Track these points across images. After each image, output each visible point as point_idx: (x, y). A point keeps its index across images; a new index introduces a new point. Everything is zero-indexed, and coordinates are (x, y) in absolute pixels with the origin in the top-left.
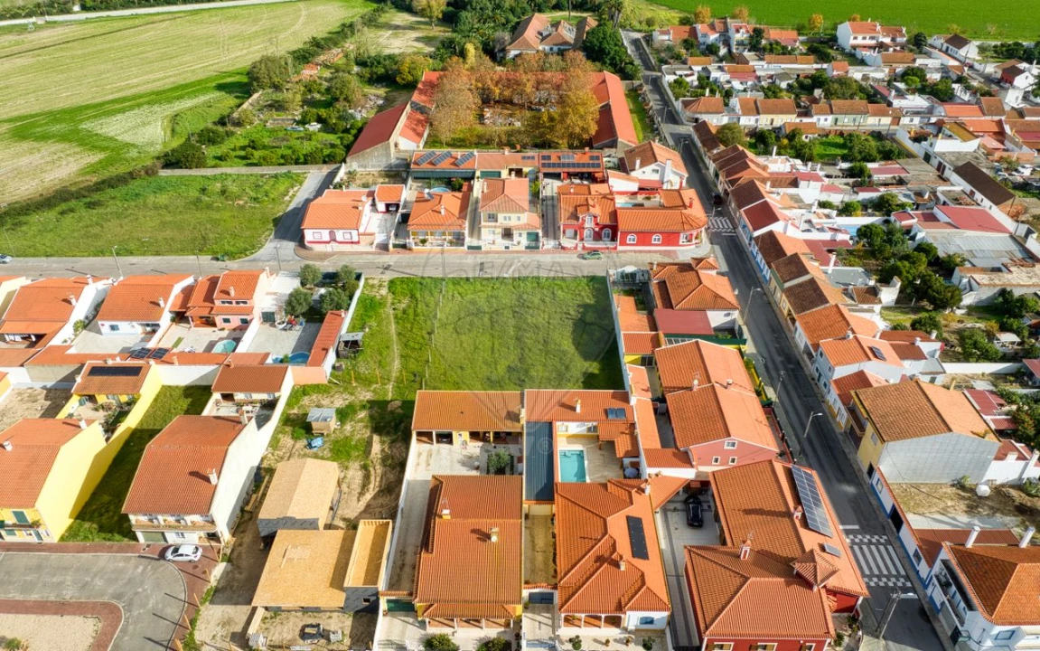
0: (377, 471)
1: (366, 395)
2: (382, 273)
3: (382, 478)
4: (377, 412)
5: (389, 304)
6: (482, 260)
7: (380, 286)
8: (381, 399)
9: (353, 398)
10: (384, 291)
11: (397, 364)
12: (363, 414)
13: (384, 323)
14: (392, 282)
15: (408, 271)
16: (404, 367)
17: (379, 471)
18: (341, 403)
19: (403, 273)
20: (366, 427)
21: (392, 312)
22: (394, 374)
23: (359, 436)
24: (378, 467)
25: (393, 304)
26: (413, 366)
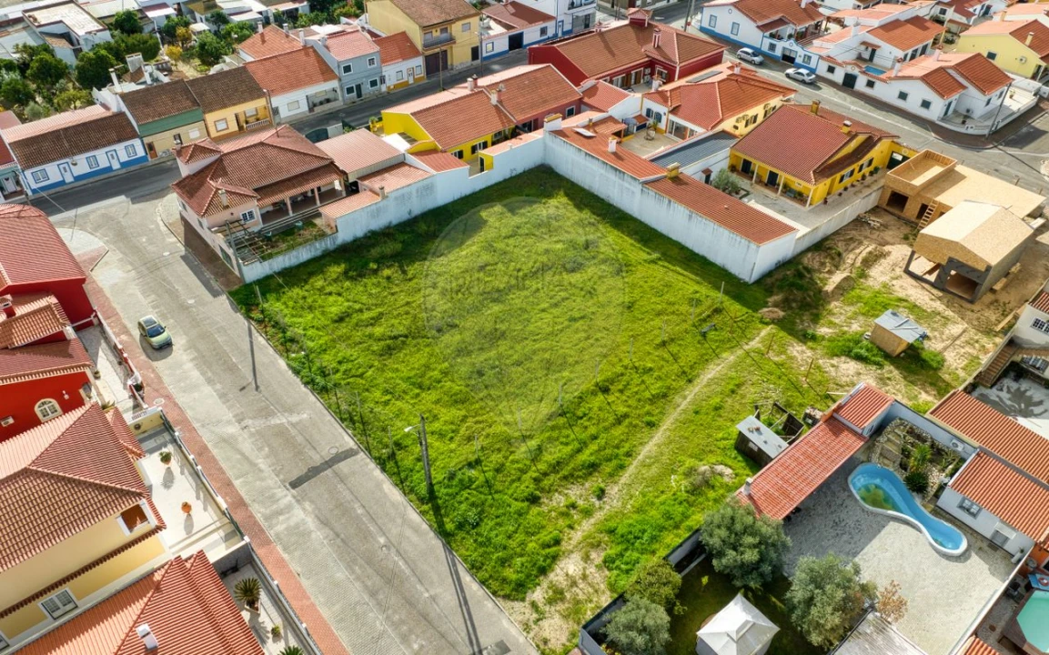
0: (855, 257)
1: (799, 351)
2: (504, 649)
3: (853, 249)
4: (802, 321)
5: (599, 516)
6: (286, 497)
7: (557, 595)
8: (782, 334)
9: (821, 361)
10: (568, 567)
11: (712, 371)
12: (823, 330)
13: (654, 470)
14: (518, 590)
15: (448, 597)
16: (704, 361)
17: (852, 256)
18: (843, 366)
19: (464, 602)
20: (831, 313)
21: (613, 490)
22: (730, 357)
23: (848, 309)
24: (850, 261)
25: (587, 513)
26: (689, 354)
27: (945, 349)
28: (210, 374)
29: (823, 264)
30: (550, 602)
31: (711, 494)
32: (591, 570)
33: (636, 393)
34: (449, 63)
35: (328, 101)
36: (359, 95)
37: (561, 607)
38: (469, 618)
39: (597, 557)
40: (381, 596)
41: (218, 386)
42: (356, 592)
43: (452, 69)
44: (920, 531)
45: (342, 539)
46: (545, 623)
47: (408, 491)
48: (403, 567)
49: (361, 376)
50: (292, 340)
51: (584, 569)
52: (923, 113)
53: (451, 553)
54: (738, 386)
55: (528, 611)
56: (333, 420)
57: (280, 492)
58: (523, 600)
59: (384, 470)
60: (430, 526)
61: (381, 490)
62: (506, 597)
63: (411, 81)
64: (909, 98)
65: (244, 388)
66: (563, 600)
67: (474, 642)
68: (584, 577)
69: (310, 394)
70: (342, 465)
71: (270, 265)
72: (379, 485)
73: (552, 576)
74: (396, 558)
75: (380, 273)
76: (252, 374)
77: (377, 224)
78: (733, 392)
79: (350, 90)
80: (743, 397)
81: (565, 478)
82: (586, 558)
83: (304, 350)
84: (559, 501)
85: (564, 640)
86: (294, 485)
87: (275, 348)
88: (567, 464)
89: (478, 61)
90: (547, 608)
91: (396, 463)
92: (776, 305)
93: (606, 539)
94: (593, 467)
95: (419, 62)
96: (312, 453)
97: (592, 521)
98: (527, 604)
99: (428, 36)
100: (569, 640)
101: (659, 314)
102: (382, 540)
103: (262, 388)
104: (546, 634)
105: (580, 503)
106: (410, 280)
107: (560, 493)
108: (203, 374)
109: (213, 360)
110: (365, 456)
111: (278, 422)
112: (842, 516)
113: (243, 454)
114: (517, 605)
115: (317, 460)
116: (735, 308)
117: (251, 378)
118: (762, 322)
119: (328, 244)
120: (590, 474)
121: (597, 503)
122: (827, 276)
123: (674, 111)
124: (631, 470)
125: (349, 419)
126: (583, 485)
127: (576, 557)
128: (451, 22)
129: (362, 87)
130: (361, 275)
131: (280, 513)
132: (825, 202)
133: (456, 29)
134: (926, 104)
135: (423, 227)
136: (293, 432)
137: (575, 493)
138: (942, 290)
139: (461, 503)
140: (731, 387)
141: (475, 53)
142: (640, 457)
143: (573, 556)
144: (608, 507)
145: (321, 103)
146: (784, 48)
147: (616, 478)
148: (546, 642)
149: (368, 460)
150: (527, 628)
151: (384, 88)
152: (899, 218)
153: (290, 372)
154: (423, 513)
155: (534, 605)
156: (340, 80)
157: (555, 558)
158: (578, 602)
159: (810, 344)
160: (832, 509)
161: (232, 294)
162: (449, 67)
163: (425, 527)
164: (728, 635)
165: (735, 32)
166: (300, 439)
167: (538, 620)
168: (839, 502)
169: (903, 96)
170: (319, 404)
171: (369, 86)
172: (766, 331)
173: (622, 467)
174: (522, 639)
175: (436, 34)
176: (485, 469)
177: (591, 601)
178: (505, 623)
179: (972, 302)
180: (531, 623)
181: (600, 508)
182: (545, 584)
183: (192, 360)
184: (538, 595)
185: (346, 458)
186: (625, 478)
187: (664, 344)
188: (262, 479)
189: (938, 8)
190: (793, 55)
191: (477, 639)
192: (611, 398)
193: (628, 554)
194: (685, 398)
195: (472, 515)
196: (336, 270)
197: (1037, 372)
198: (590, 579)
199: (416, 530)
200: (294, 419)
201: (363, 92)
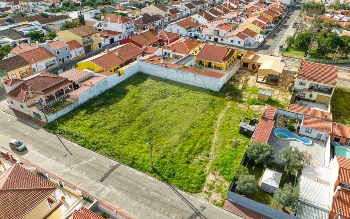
1: (241, 106)
2: (204, 208)
4: (238, 98)
5: (211, 162)
6: (101, 185)
7: (211, 187)
8: (234, 102)
9: (249, 107)
10: (210, 178)
11: (221, 116)
12: (245, 99)
13: (220, 145)
14: (198, 189)
15: (177, 199)
16: (217, 113)
17: (241, 80)
18: (255, 107)
19: (183, 198)
20: (244, 95)
21: (211, 154)
22: (224, 111)
23: (248, 93)
24: (241, 82)
25: (207, 162)
26: (212, 113)
27: (277, 97)
28: (48, 155)
29: (235, 83)
30: (210, 189)
31: (240, 147)
32: (217, 177)
33: (203, 126)
34: (92, 49)
35: (52, 65)
36: (63, 62)
37: (214, 190)
38: (188, 202)
39: (217, 173)
40: (153, 206)
41: (54, 157)
42: (143, 207)
43: (93, 51)
44: (299, 141)
45: (129, 192)
46: (212, 196)
47: (145, 171)
48: (156, 194)
49: (109, 142)
50: (76, 137)
51: (215, 177)
52: (239, 45)
53: (170, 185)
54: (231, 118)
55: (205, 194)
56: (105, 157)
57: (97, 184)
58: (201, 192)
59: (133, 167)
60: (159, 179)
61: (135, 174)
62: (196, 193)
63: (80, 56)
64: (234, 42)
65: (66, 155)
66: (214, 188)
67: (194, 209)
68: (217, 179)
69: (92, 152)
70: (116, 170)
71: (56, 115)
72: (133, 172)
73: (206, 182)
74: (152, 192)
75: (99, 111)
76: (67, 150)
77: (91, 96)
78: (230, 119)
79: (60, 60)
80: (234, 120)
81: (195, 154)
82: (214, 174)
83: (83, 139)
84: (196, 161)
85: (220, 199)
86: (102, 181)
87: (71, 141)
88: (193, 150)
89: (101, 48)
90: (210, 192)
91: (136, 164)
92: (228, 95)
93: (217, 167)
94: (202, 149)
95: (82, 49)
96: (103, 169)
97: (210, 163)
98: (203, 192)
99: (84, 40)
100: (222, 199)
101: (197, 104)
102: (144, 189)
103: (73, 154)
104: (214, 199)
105: (203, 160)
106: (111, 110)
107: (195, 159)
108: (45, 155)
109: (47, 150)
110: (123, 165)
111: (84, 163)
112: (278, 143)
113: (75, 176)
114: (200, 194)
115: (106, 171)
116: (218, 99)
117: (66, 152)
118: (227, 101)
119: (76, 105)
120: (202, 151)
121: (208, 158)
122: (237, 86)
123: (174, 51)
124: (213, 146)
125: (111, 156)
126: (201, 154)
127: (211, 175)
128: (91, 35)
129: (64, 59)
130: (93, 112)
131: (100, 191)
132: (226, 69)
133: (93, 37)
134: (239, 42)
135: (108, 95)
136: (93, 164)
137: (200, 157)
138: (268, 84)
139: (165, 170)
140: (229, 118)
141: (100, 45)
142: (214, 143)
143: (210, 175)
144: (212, 159)
145: (50, 66)
146: (194, 34)
147: (210, 150)
148: (215, 201)
149: (125, 166)
150: (207, 199)
151: (71, 59)
152: (247, 70)
153: (81, 147)
154: (154, 176)
155: (206, 192)
156: (56, 56)
157: (205, 177)
158: (219, 187)
159: (243, 103)
160: (274, 142)
161: (44, 128)
162: (92, 50)
163: (157, 180)
164: (271, 179)
165: (178, 32)
166: (96, 166)
167: (210, 196)
168: (275, 140)
169: (232, 41)
170: (97, 154)
171: (66, 58)
172: (229, 103)
173: (210, 147)
174: (207, 203)
175: (87, 39)
176: (168, 158)
177: (222, 186)
178: (199, 200)
179: (277, 85)
180: (208, 198)
181: (210, 159)
182: (206, 185)
183: (38, 152)
184: (205, 189)
185: (117, 167)
186: (213, 149)
187: (203, 112)
188: (88, 182)
189: (230, 20)
190: (197, 36)
191: (194, 207)
192: (196, 129)
193: (226, 169)
194: (217, 124)
195: (171, 172)
196: (82, 112)
197: (303, 98)
198: (219, 179)
199: (154, 182)
200: (90, 160)
201: (65, 61)
